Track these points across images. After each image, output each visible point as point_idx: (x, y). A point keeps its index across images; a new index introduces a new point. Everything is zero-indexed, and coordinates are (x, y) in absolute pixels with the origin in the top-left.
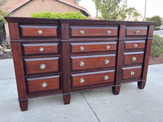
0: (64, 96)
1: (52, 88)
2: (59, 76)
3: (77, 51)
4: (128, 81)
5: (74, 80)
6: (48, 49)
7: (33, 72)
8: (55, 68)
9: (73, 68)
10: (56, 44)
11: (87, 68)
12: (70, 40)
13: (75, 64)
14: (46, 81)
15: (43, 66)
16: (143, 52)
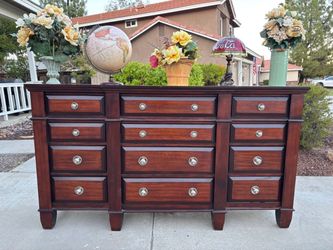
0: (111, 215)
1: (92, 198)
2: (103, 179)
3: (133, 138)
4: (244, 206)
5: (128, 188)
6: (87, 132)
7: (62, 167)
8: (97, 164)
9: (127, 167)
10: (100, 125)
11: (153, 170)
12: (121, 119)
13: (131, 160)
14: (82, 184)
15: (77, 160)
16: (281, 149)
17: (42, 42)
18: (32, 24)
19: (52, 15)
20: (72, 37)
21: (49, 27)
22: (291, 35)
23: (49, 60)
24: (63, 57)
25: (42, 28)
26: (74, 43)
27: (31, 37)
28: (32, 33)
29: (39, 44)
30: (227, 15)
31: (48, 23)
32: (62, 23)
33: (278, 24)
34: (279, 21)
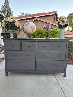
17: (9, 26)
18: (6, 21)
19: (12, 19)
20: (17, 25)
21: (11, 22)
22: (66, 24)
23: (11, 31)
24: (15, 30)
25: (9, 22)
26: (18, 26)
27: (6, 25)
28: (6, 24)
29: (8, 27)
30: (56, 18)
31: (11, 21)
32: (15, 21)
33: (62, 21)
34: (62, 20)
